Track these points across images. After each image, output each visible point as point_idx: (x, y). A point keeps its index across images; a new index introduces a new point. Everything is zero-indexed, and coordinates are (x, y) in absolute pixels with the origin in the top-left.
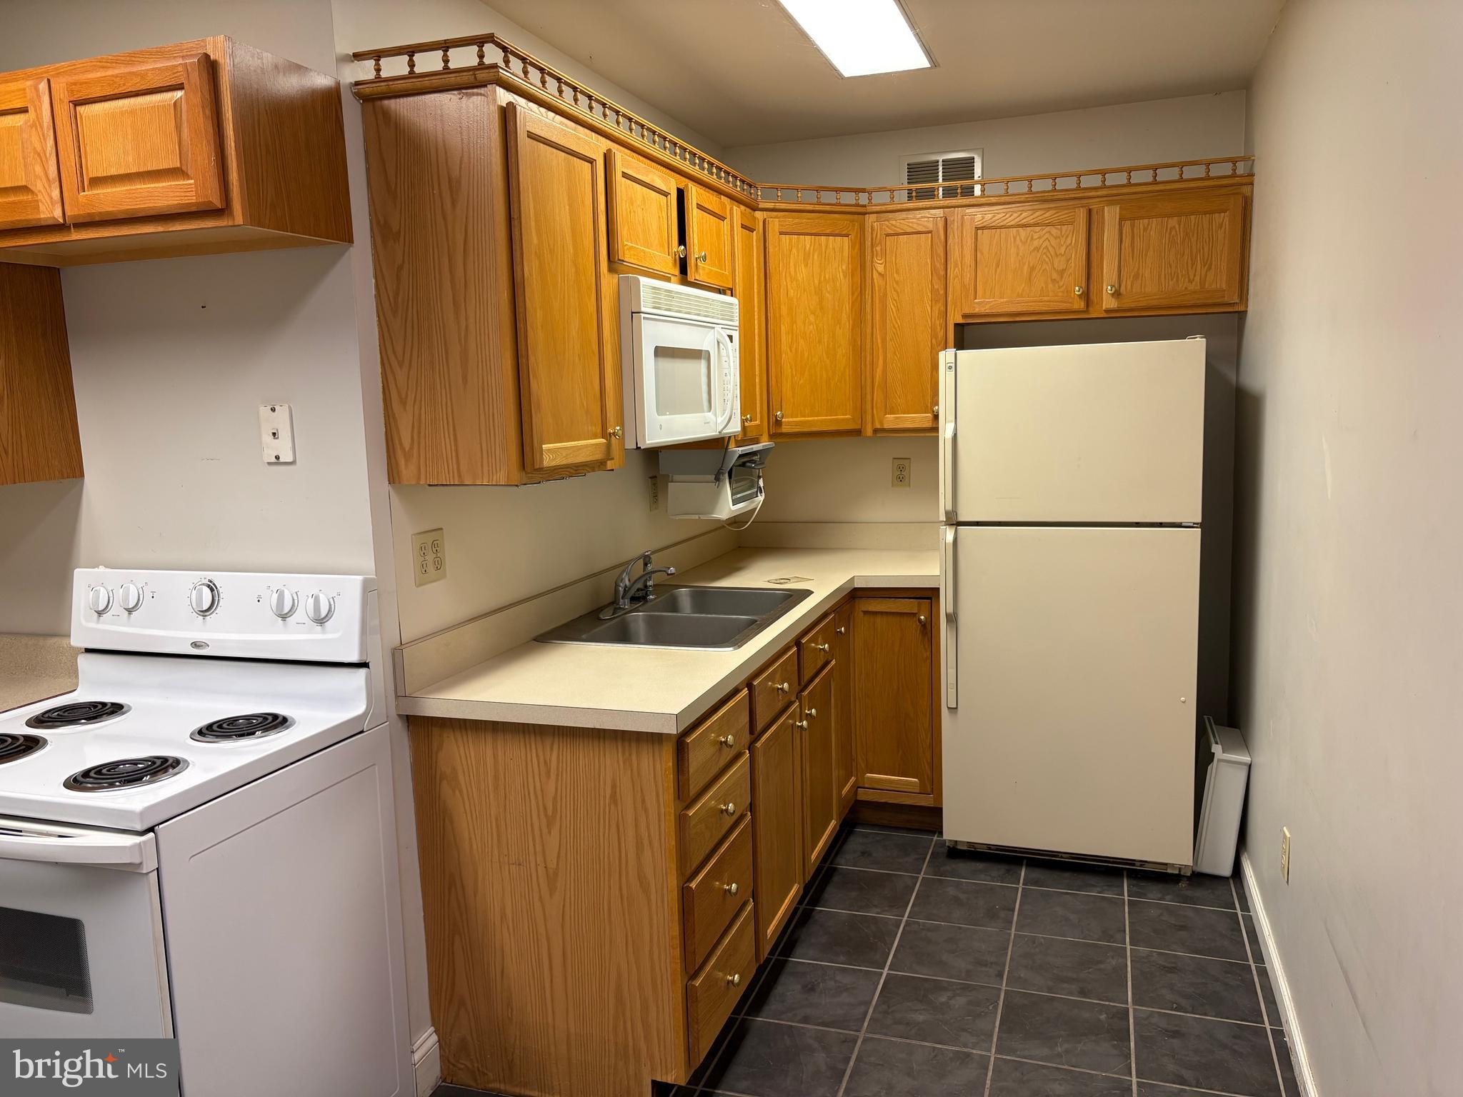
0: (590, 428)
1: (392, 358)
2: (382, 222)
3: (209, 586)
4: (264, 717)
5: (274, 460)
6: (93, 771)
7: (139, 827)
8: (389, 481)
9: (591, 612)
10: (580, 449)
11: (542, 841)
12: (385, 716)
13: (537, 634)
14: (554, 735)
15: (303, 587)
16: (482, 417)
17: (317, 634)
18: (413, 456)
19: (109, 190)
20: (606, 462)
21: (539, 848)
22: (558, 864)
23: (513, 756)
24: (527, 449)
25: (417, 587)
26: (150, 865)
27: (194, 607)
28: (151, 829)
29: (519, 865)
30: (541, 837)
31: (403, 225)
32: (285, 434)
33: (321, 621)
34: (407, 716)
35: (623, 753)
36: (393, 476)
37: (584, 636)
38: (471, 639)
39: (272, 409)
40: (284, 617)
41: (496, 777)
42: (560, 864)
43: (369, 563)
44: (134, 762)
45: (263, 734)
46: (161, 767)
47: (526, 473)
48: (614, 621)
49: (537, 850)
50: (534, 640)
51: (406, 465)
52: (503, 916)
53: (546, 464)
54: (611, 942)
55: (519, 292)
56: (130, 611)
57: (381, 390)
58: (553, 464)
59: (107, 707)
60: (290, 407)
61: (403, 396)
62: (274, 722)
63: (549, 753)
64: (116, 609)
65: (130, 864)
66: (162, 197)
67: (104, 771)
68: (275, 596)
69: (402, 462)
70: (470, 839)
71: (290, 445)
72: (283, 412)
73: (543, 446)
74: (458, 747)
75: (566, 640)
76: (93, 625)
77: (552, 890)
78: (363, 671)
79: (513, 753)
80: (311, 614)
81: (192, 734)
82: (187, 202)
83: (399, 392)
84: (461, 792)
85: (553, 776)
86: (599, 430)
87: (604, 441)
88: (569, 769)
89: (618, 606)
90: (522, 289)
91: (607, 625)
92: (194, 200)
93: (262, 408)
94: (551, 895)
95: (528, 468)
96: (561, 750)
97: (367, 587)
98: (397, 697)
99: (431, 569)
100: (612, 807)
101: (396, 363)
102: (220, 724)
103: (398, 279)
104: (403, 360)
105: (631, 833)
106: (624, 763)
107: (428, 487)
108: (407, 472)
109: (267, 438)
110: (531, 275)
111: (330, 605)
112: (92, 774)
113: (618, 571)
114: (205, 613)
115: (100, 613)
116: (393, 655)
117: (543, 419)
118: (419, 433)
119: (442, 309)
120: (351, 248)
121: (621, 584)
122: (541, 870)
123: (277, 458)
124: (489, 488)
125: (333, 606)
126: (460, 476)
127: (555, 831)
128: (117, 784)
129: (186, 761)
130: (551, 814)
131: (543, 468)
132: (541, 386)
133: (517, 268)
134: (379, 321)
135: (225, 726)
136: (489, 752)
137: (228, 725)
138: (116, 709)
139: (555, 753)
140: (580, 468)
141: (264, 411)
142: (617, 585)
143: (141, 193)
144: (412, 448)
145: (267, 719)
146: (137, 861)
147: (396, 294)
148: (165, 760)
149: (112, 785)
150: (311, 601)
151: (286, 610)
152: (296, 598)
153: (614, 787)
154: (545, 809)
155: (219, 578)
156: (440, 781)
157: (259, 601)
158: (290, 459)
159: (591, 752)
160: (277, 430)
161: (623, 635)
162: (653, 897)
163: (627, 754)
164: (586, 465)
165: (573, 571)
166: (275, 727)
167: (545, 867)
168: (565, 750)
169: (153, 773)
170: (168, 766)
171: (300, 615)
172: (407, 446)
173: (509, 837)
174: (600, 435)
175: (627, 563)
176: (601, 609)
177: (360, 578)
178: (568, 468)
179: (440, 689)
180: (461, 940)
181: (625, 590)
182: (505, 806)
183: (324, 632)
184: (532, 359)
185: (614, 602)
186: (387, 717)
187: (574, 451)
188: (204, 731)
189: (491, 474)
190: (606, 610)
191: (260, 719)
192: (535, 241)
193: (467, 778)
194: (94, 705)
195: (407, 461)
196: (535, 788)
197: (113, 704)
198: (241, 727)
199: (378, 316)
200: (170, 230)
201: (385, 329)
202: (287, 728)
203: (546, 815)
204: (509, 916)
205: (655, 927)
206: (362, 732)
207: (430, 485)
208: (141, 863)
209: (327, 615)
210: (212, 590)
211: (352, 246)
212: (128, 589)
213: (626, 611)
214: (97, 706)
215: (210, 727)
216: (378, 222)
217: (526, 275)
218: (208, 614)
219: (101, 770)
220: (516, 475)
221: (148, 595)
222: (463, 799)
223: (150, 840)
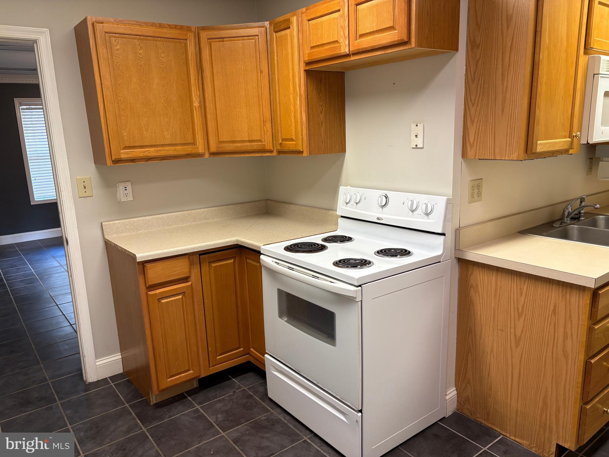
0: (563, 133)
1: (470, 102)
2: (472, 40)
3: (385, 196)
4: (402, 250)
5: (415, 146)
6: (342, 261)
7: (357, 284)
8: (462, 156)
9: (548, 223)
10: (556, 144)
11: (515, 323)
12: (450, 257)
13: (520, 230)
14: (526, 278)
15: (422, 199)
16: (509, 128)
17: (425, 220)
18: (474, 146)
19: (366, 39)
20: (569, 150)
21: (513, 326)
22: (521, 334)
23: (505, 284)
24: (529, 143)
25: (469, 203)
26: (359, 299)
27: (379, 204)
28: (360, 286)
29: (502, 331)
30: (515, 321)
31: (481, 42)
32: (420, 136)
33: (427, 214)
34: (459, 258)
35: (562, 292)
36: (464, 155)
37: (544, 234)
38: (490, 229)
39: (416, 125)
40: (413, 211)
41: (496, 291)
42: (522, 334)
43: (450, 191)
44: (355, 260)
45: (401, 257)
46: (364, 263)
47: (528, 154)
48: (561, 228)
49: (512, 326)
50: (519, 233)
51: (470, 150)
52: (492, 351)
53: (538, 150)
54: (544, 376)
55: (536, 67)
56: (357, 203)
57: (463, 117)
58: (542, 150)
59: (347, 238)
60: (424, 125)
61: (473, 119)
62: (405, 253)
63: (523, 285)
64: (352, 202)
65: (353, 297)
66: (385, 39)
67: (346, 261)
68: (410, 203)
69: (469, 148)
70: (481, 315)
71: (422, 140)
72: (420, 126)
73: (538, 142)
74: (480, 275)
75: (535, 235)
76: (344, 208)
77: (517, 346)
78: (443, 237)
79: (505, 282)
80: (424, 211)
81: (375, 252)
82: (394, 40)
83: (471, 117)
84: (479, 294)
85: (523, 296)
86: (568, 135)
87: (570, 139)
88: (532, 294)
89: (563, 221)
90: (538, 66)
91: (557, 230)
92: (397, 39)
93: (412, 125)
94: (516, 348)
95: (529, 152)
96: (529, 285)
97: (449, 202)
98: (455, 249)
99: (476, 196)
100: (553, 316)
101: (471, 105)
102: (385, 250)
103: (477, 65)
104: (474, 103)
105: (561, 330)
106: (562, 297)
107: (478, 160)
108: (471, 153)
109: (413, 137)
110: (543, 58)
111: (432, 208)
112: (342, 262)
113: (565, 204)
114: (383, 207)
115: (347, 203)
116: (456, 232)
117: (540, 128)
118: (478, 135)
119: (496, 78)
120: (457, 53)
121: (567, 211)
122: (512, 336)
123: (416, 146)
124: (508, 161)
125: (433, 209)
126: (494, 155)
127: (522, 320)
128: (350, 267)
129: (373, 263)
130: (520, 312)
131: (536, 152)
132: (541, 114)
133: (536, 56)
134: (466, 86)
135: (387, 251)
136: (494, 280)
137: (388, 251)
138: (349, 239)
139: (525, 286)
140: (555, 153)
141: (413, 126)
142: (564, 211)
143: (377, 38)
144: (474, 142)
145: (403, 251)
146: (355, 297)
147: (475, 73)
148: (366, 261)
149: (348, 267)
150: (424, 206)
151: (414, 208)
152: (418, 204)
153: (555, 306)
154: (518, 309)
155: (390, 194)
156: (470, 288)
157: (403, 204)
158: (421, 146)
159: (545, 288)
160: (418, 134)
161: (565, 235)
162: (570, 361)
163: (564, 293)
164: (558, 152)
165: (540, 202)
166: (405, 255)
167: (515, 335)
168: (531, 286)
169: (362, 265)
170: (367, 263)
171: (419, 211)
172: (472, 142)
173: (499, 317)
174: (568, 137)
175: (570, 200)
176: (554, 222)
177: (446, 198)
178: (548, 153)
179: (475, 249)
180: (472, 356)
181: (568, 214)
182: (499, 304)
183: (428, 219)
184: (538, 99)
185: (561, 219)
186: (451, 257)
187: (554, 144)
188: (379, 252)
189: (510, 154)
190: (556, 222)
191: (400, 251)
192: (547, 41)
193: (482, 289)
194: (343, 236)
195: (471, 148)
196: (514, 299)
197: (349, 237)
198: (393, 252)
199: (465, 84)
200: (387, 52)
201: (468, 89)
202: (410, 256)
203: (518, 312)
204: (495, 351)
205: (568, 376)
206: (440, 262)
207: (479, 159)
208: (356, 297)
209: (430, 212)
210: (386, 198)
211: (458, 53)
212: (357, 195)
213: (568, 224)
214: (344, 237)
215: (381, 251)
216: (470, 40)
217: (540, 59)
218: (384, 207)
219: (345, 261)
220: (522, 155)
221: (363, 198)
222: (479, 297)
223: (359, 290)
